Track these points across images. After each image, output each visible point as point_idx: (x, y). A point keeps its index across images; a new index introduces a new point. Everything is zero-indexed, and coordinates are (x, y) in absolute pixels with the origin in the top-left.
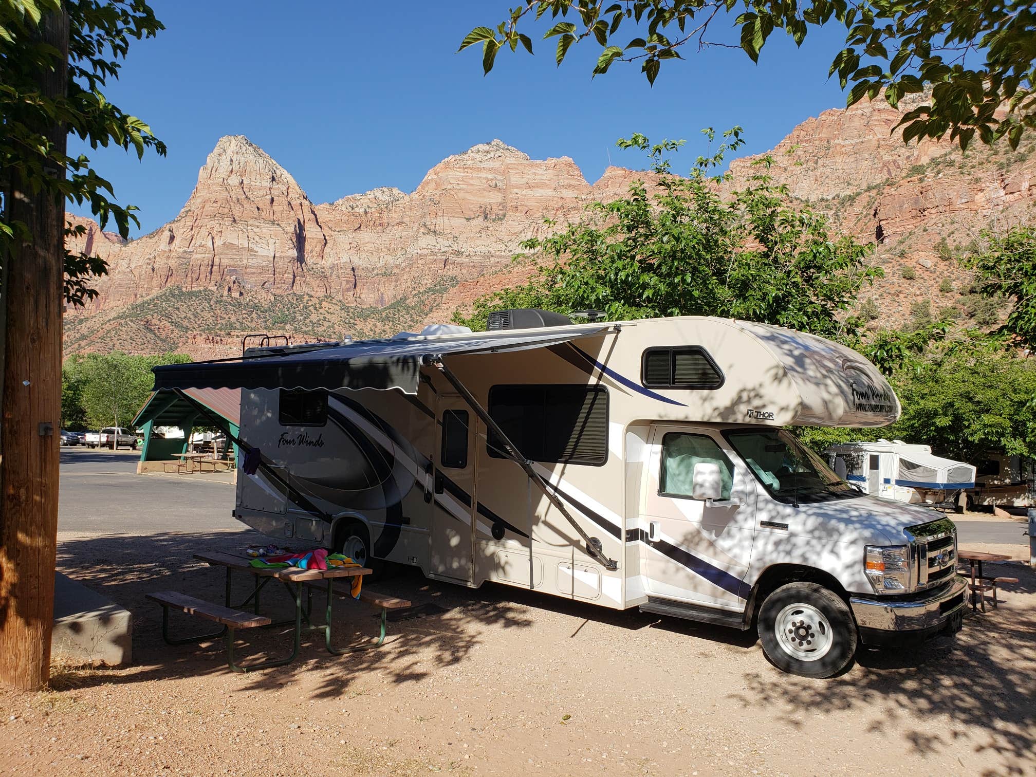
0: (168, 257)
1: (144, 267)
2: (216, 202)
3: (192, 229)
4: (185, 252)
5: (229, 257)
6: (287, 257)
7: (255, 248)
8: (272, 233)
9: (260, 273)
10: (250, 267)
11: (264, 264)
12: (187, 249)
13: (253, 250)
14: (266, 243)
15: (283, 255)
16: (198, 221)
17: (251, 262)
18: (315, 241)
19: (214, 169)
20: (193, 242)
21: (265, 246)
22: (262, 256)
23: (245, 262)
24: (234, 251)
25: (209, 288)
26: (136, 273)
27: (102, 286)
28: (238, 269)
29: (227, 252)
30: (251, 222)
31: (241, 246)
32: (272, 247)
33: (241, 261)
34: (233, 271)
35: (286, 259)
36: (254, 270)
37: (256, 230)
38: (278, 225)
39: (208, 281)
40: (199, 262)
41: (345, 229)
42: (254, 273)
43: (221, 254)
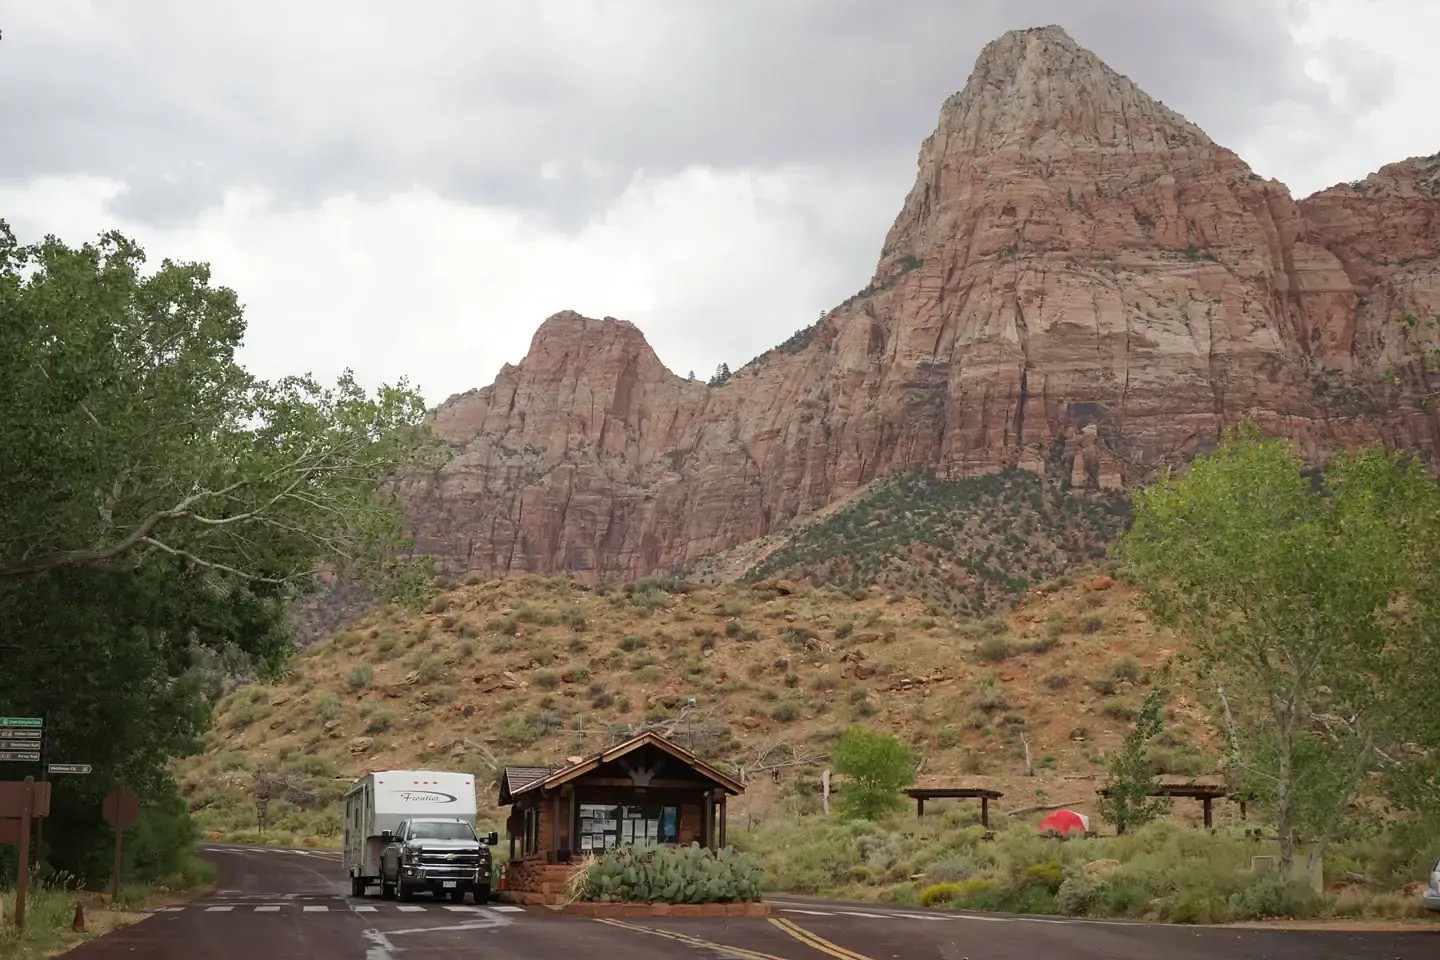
0: (874, 389)
1: (793, 428)
2: (1010, 210)
3: (941, 299)
4: (925, 367)
5: (1070, 366)
6: (1254, 354)
7: (1151, 336)
8: (1193, 283)
9: (1176, 411)
10: (1139, 393)
11: (1181, 380)
12: (929, 359)
13: (1141, 341)
14: (1178, 314)
15: (1237, 347)
16: (957, 273)
17: (1138, 379)
18: (1329, 298)
19: (986, 126)
20: (948, 335)
21: (1177, 325)
22: (1174, 356)
23: (1120, 378)
24: (1086, 349)
25: (1020, 465)
26: (759, 452)
27: (664, 499)
28: (1102, 404)
29: (1064, 351)
30: (1125, 257)
31: (1104, 332)
32: (1201, 326)
33: (1109, 374)
34: (1085, 408)
35: (1248, 362)
36: (1153, 403)
37: (1145, 281)
38: (1209, 257)
39: (1012, 445)
40: (981, 390)
41: (1422, 252)
42: (1152, 412)
43: (1048, 359)
